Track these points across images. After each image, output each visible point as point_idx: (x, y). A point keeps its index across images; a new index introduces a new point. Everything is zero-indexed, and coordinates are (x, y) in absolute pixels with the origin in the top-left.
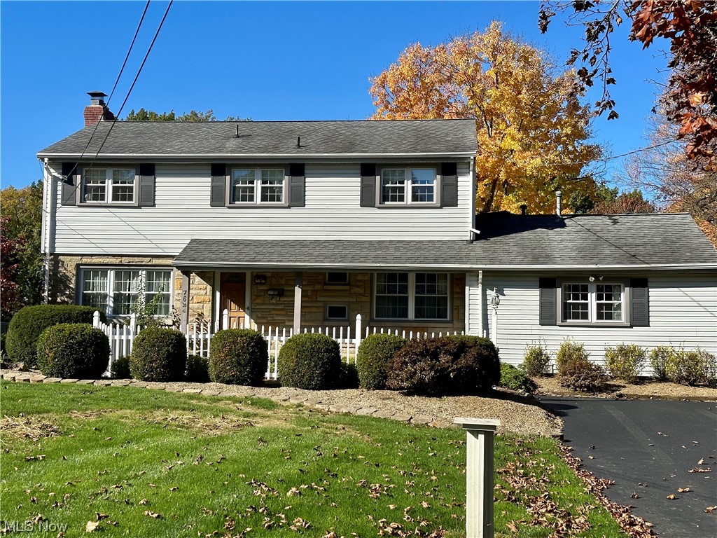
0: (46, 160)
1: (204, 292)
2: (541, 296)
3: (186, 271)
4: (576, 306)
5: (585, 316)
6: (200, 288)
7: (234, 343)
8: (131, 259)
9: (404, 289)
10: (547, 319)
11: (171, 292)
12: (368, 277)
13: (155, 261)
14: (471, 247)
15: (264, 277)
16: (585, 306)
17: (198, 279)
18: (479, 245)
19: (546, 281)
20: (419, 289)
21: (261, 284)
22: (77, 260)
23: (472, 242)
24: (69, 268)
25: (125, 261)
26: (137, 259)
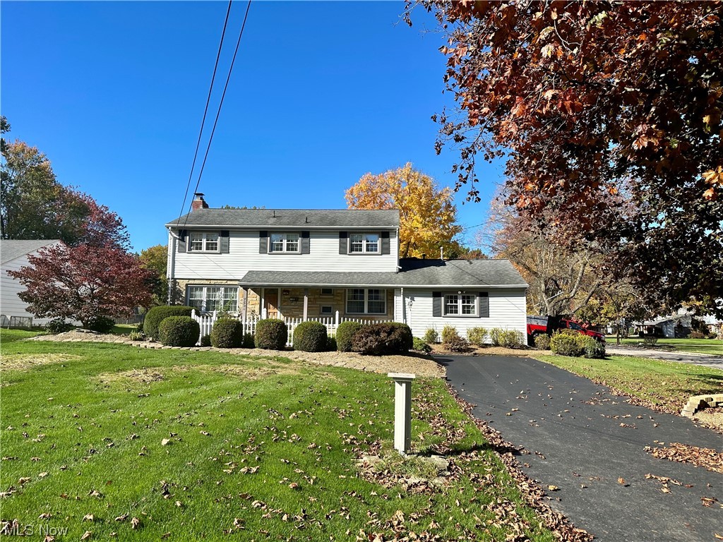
0: (170, 228)
1: (255, 299)
2: (434, 301)
3: (246, 288)
4: (451, 306)
5: (456, 312)
6: (254, 297)
7: (269, 326)
8: (216, 281)
9: (362, 298)
10: (436, 313)
11: (237, 299)
12: (343, 291)
13: (229, 282)
14: (397, 275)
15: (288, 291)
16: (456, 307)
17: (252, 292)
18: (401, 274)
19: (436, 293)
20: (370, 298)
21: (286, 295)
22: (186, 282)
23: (397, 273)
24: (182, 286)
25: (213, 282)
26: (219, 281)
